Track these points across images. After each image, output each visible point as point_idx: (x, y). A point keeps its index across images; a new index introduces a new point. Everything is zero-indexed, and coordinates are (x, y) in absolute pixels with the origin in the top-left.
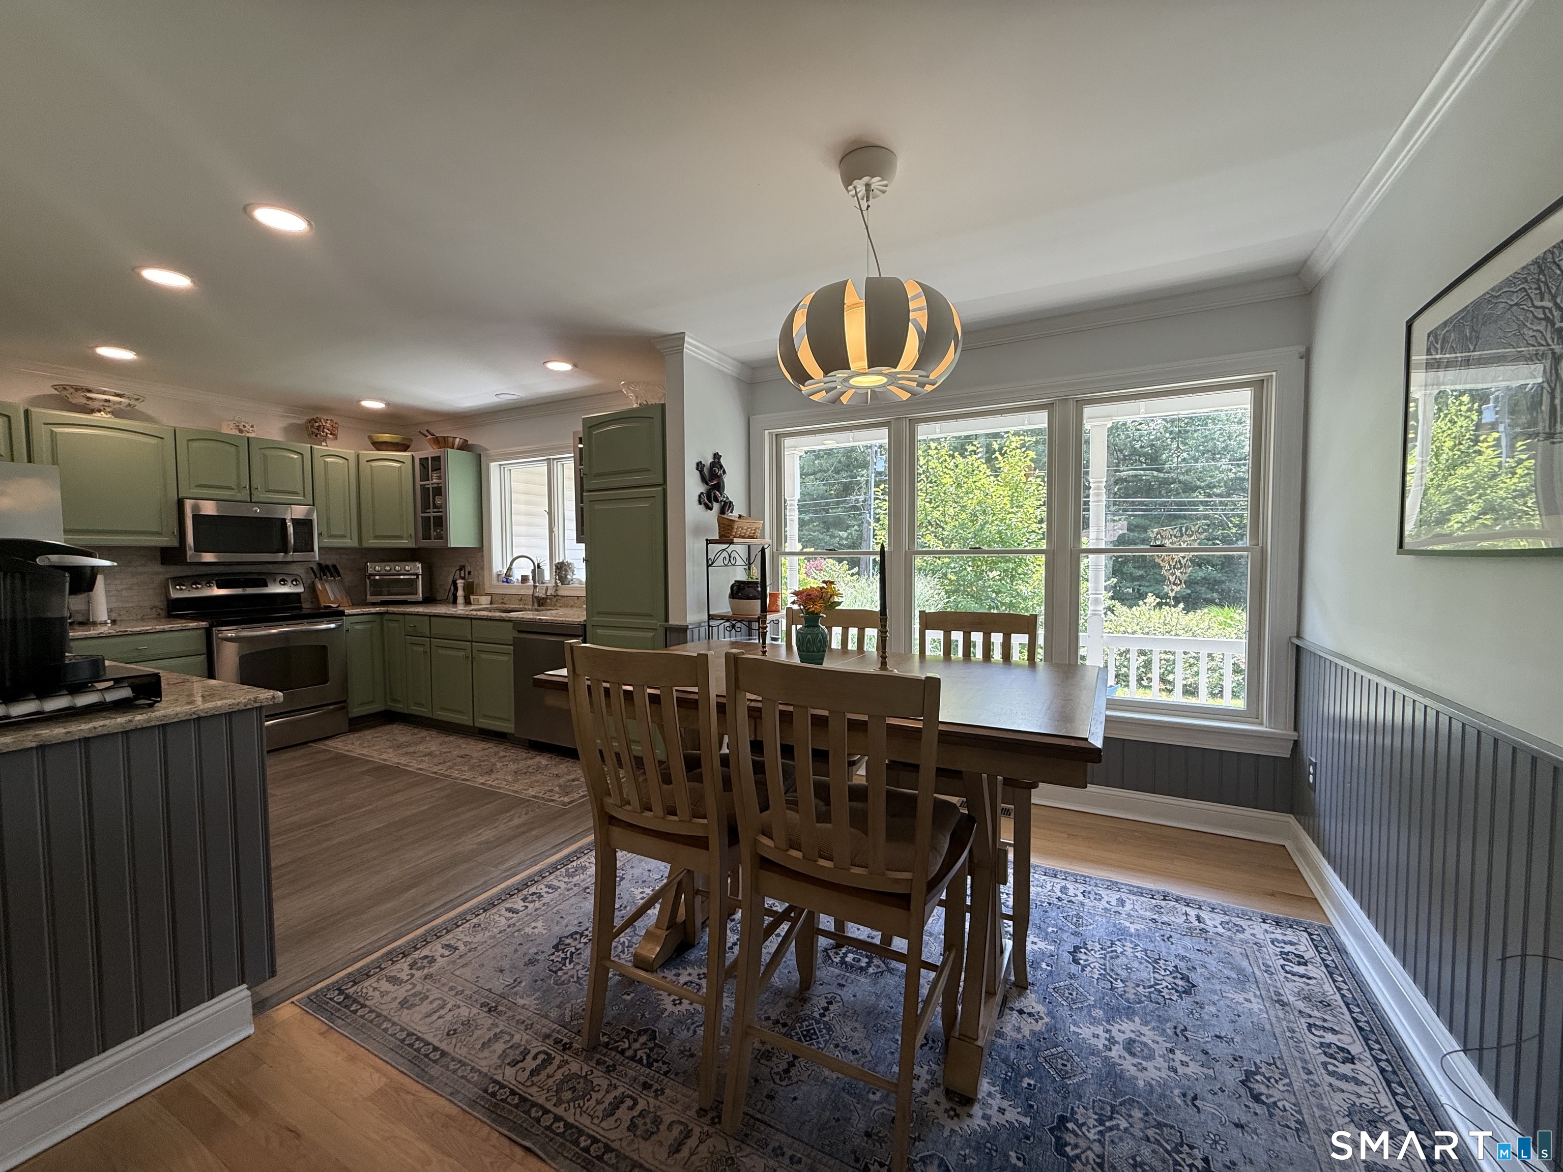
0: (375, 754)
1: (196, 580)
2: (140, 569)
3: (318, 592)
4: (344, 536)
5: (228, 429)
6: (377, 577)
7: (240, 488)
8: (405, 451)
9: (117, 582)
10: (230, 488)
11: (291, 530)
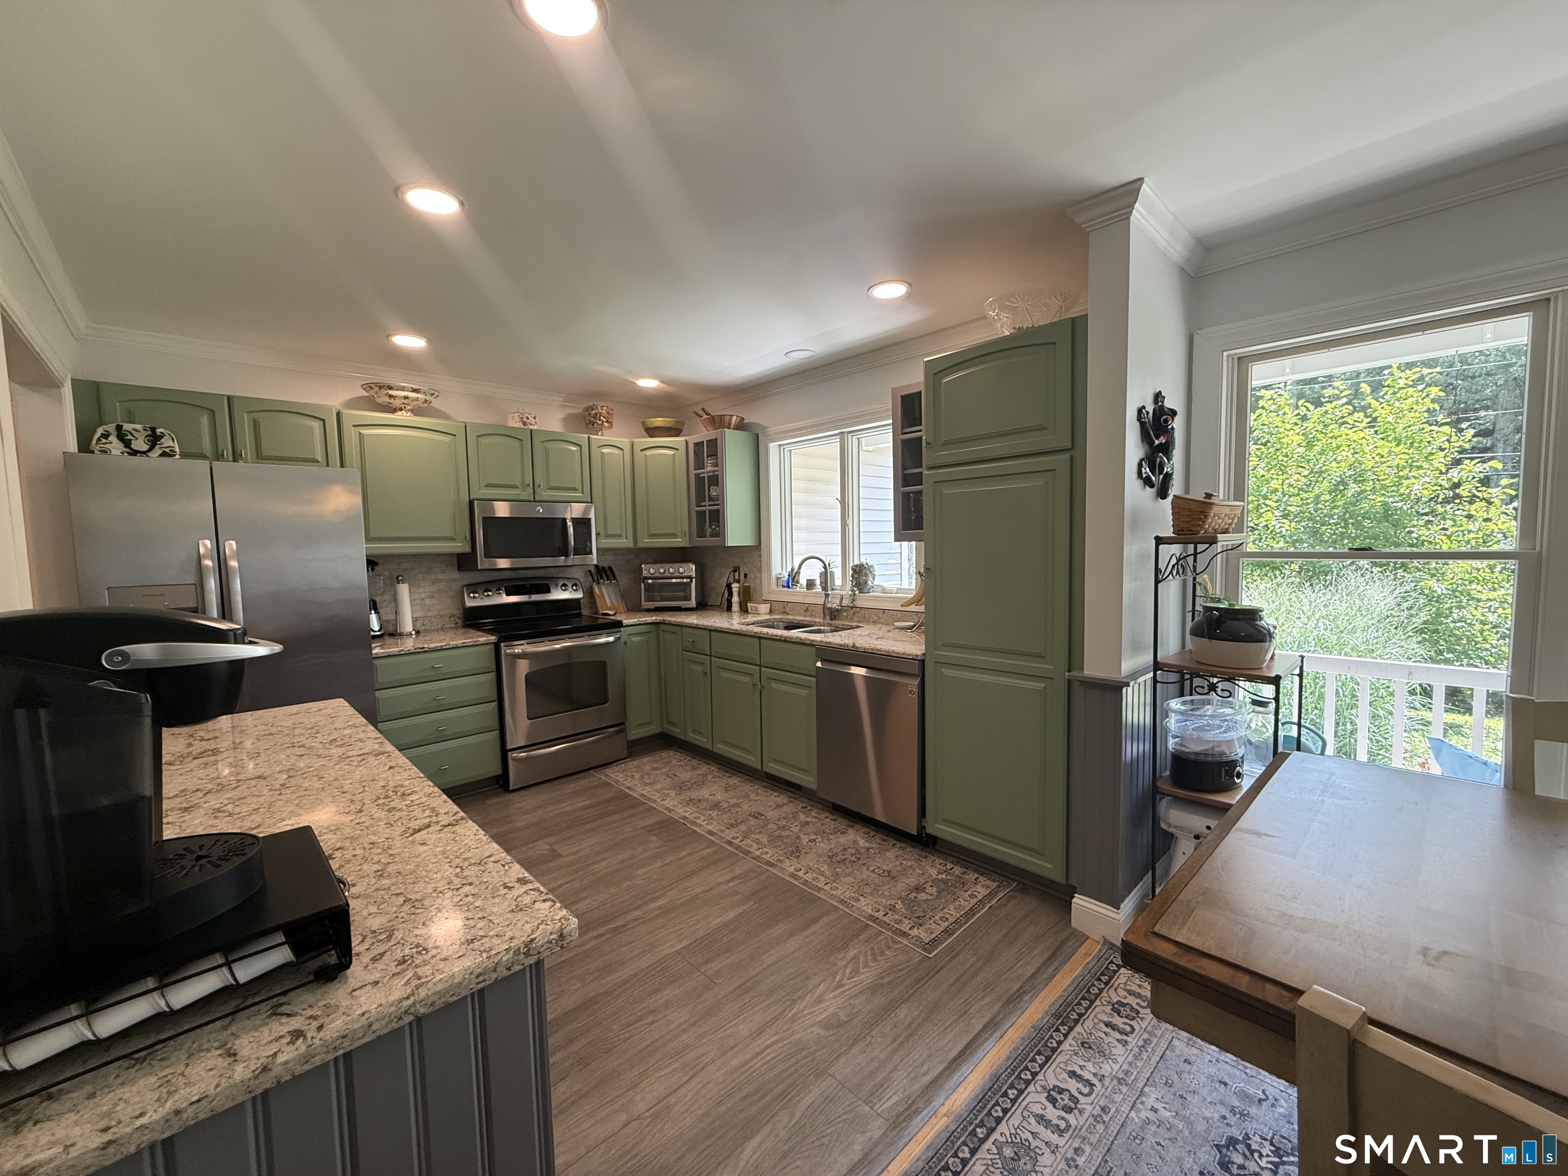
0: (656, 796)
1: (486, 586)
2: (442, 576)
3: (596, 597)
4: (620, 536)
5: (514, 423)
6: (650, 581)
7: (525, 486)
8: (677, 436)
9: (421, 590)
10: (515, 487)
11: (571, 530)
